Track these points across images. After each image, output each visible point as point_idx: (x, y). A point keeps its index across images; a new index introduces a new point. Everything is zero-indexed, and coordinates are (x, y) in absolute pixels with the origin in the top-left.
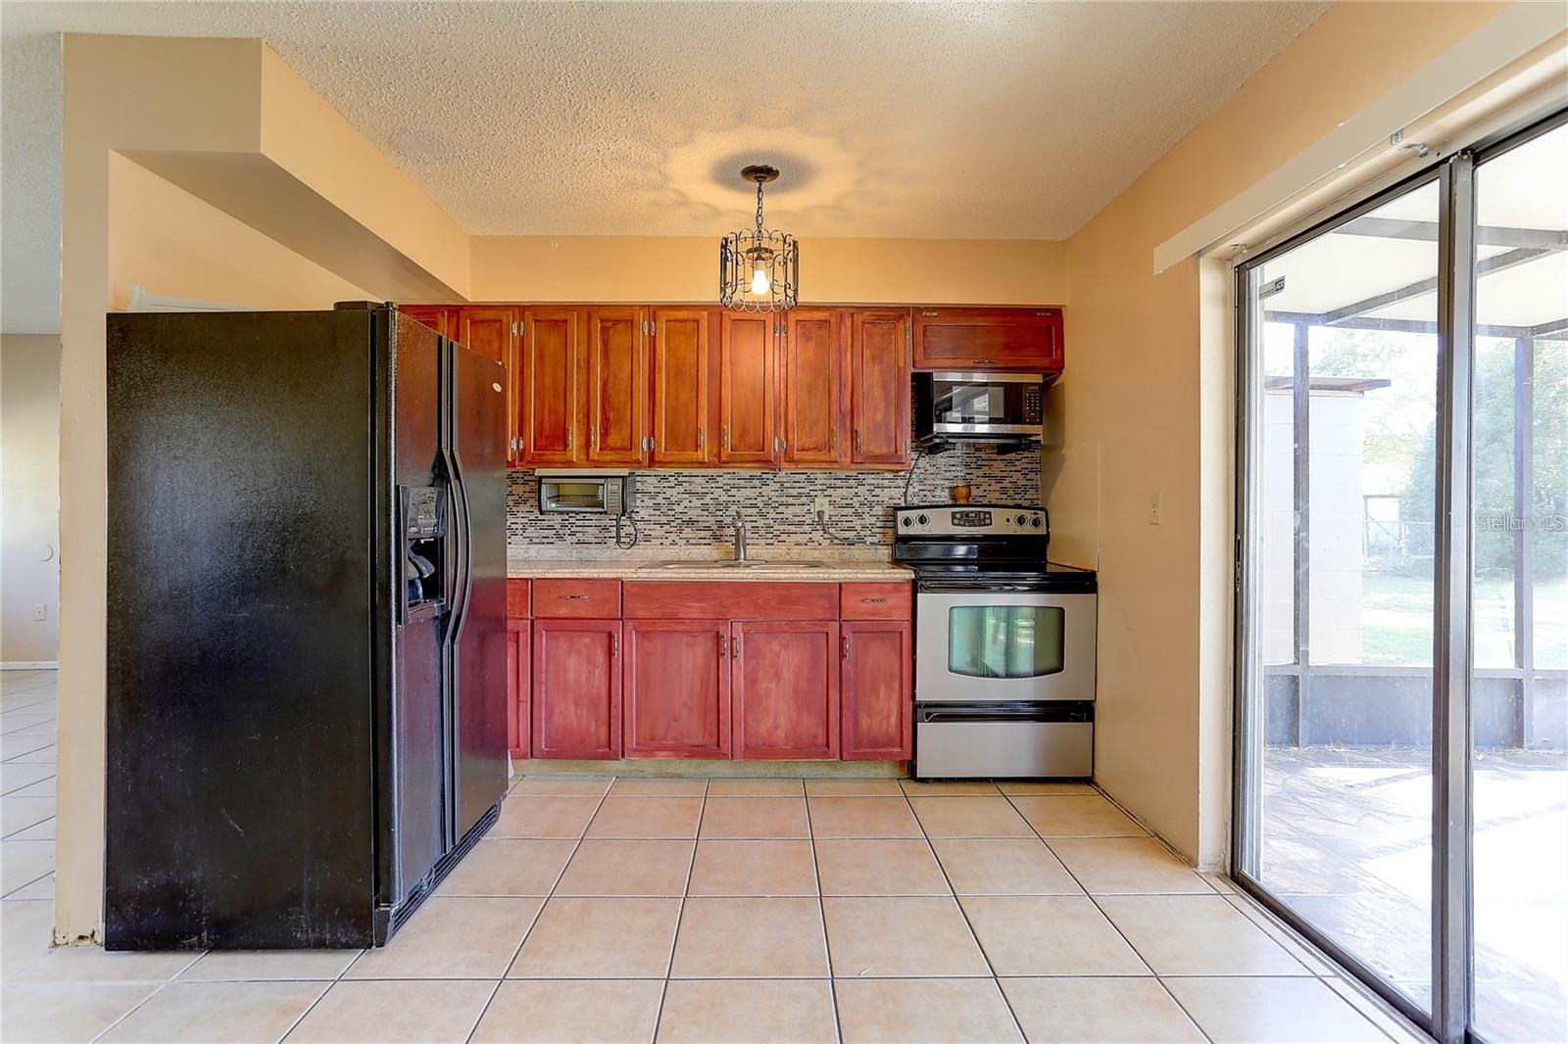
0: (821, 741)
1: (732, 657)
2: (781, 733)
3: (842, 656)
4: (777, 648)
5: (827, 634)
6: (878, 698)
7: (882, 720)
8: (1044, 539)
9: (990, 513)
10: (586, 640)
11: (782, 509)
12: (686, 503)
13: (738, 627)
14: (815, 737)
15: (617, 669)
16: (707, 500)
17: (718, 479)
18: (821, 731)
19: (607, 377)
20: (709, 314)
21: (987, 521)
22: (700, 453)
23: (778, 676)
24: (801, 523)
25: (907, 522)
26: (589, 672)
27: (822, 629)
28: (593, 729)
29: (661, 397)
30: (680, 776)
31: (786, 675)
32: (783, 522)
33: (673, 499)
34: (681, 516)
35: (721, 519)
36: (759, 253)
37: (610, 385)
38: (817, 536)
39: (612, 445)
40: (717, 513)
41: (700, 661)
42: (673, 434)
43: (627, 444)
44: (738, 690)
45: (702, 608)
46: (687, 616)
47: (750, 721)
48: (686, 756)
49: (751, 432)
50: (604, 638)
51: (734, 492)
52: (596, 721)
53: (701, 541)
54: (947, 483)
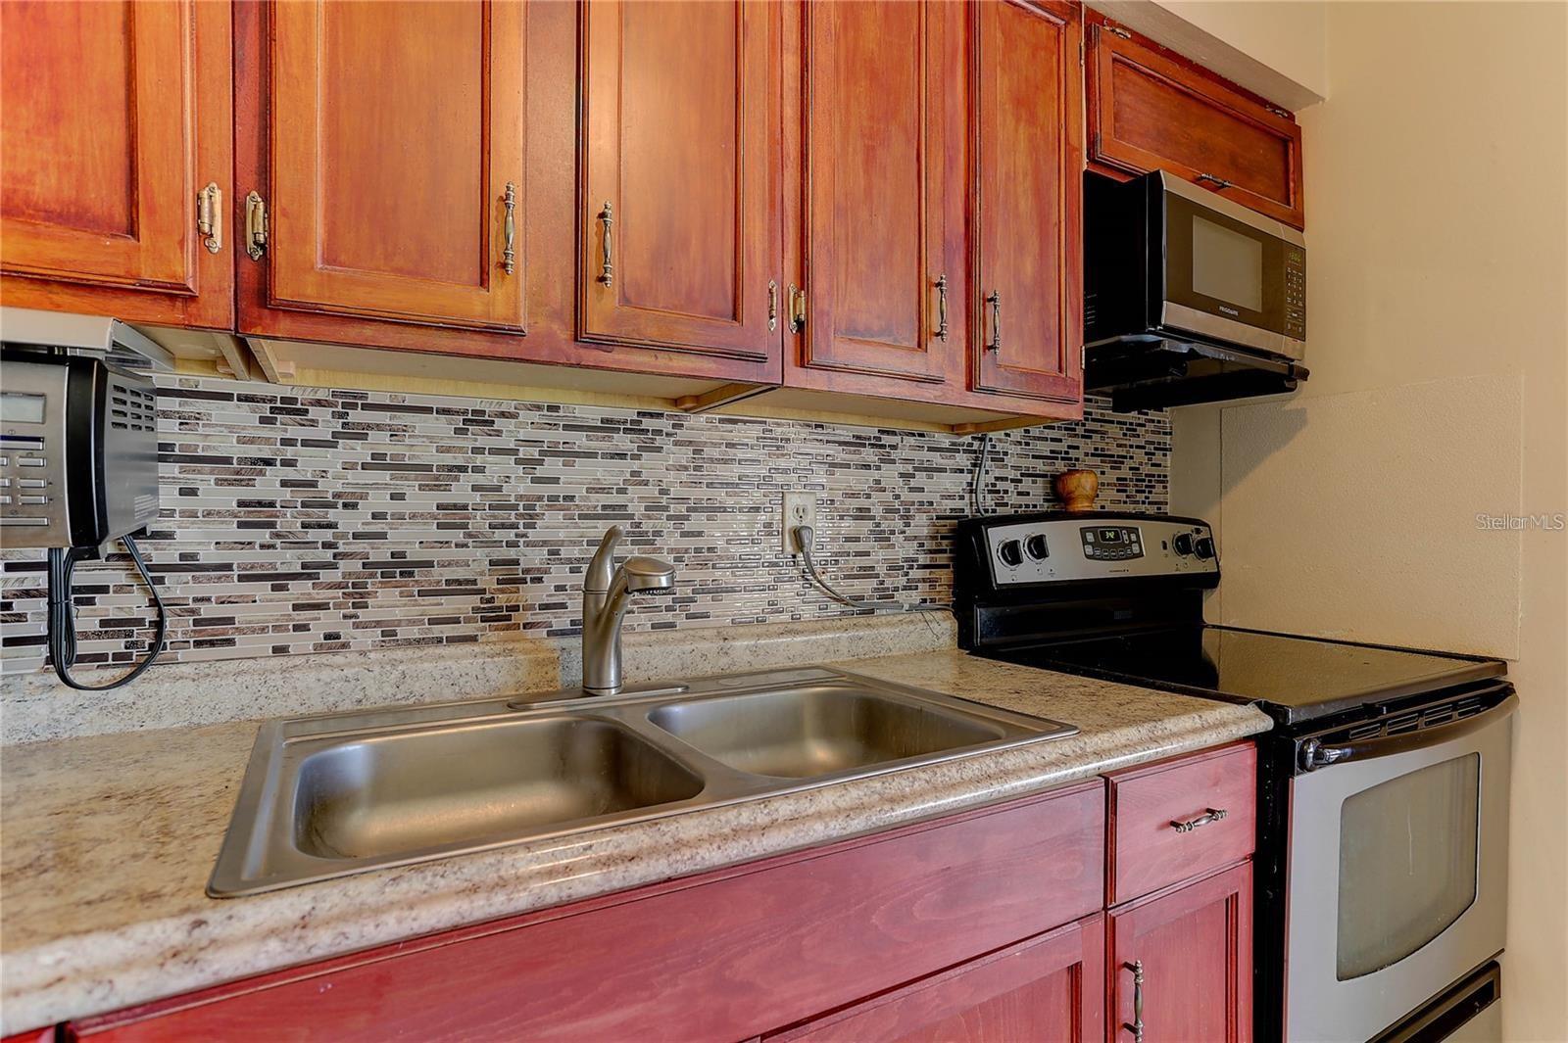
8: (1207, 584)
9: (1135, 530)
11: (697, 521)
12: (379, 501)
16: (461, 491)
17: (499, 423)
21: (1136, 549)
24: (748, 561)
25: (1010, 555)
32: (701, 559)
33: (328, 487)
34: (361, 546)
35: (512, 553)
38: (789, 593)
40: (499, 535)
42: (365, 194)
49: (694, 251)
51: (552, 466)
53: (439, 630)
54: (1040, 466)
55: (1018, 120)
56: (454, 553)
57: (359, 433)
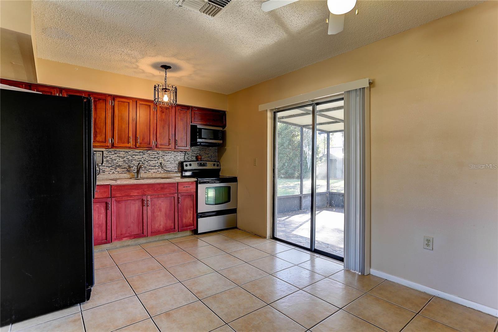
0: (173, 227)
1: (147, 206)
2: (161, 227)
3: (178, 203)
4: (160, 202)
5: (174, 197)
6: (188, 213)
7: (189, 220)
8: (219, 170)
9: (207, 163)
10: (98, 205)
11: (149, 162)
12: (117, 160)
13: (149, 197)
14: (171, 226)
15: (109, 214)
16: (125, 159)
17: (129, 152)
18: (173, 225)
19: (96, 117)
20: (132, 101)
21: (206, 165)
22: (130, 144)
23: (160, 210)
24: (155, 166)
25: (186, 165)
26: (99, 216)
27: (172, 196)
28: (100, 235)
29: (116, 126)
30: (129, 246)
31: (163, 210)
32: (150, 166)
33: (113, 159)
34: (116, 164)
35: (130, 165)
36: (165, 90)
37: (97, 120)
38: (160, 170)
39: (98, 140)
40: (129, 163)
41: (137, 208)
42: (120, 138)
43: (104, 140)
44: (149, 216)
45: (137, 192)
46: (133, 195)
47: (152, 225)
48: (133, 238)
49: (146, 138)
50: (104, 205)
51: (134, 156)
52: (101, 232)
53: (123, 172)
54: (195, 155)
55: (181, 121)
56: (124, 165)
57: (116, 154)
